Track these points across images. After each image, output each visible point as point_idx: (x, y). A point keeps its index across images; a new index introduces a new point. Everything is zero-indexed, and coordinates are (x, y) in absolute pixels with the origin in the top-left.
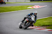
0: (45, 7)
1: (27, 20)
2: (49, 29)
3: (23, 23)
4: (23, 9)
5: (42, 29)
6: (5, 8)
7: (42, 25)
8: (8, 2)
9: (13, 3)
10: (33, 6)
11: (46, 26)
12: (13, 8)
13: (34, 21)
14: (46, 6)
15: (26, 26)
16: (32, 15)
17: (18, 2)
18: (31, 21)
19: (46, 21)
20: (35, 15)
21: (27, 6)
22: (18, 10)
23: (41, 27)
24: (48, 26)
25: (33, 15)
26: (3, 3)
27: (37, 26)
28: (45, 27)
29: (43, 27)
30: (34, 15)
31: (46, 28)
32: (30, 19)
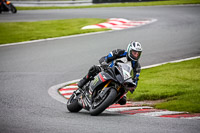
0: (149, 25)
1: (101, 77)
2: (164, 109)
3: (87, 89)
4: (64, 32)
5: (139, 111)
10: (105, 21)
11: (154, 98)
12: (26, 27)
13: (131, 81)
14: (154, 20)
18: (118, 83)
19: (154, 81)
20: (134, 59)
23: (134, 103)
24: (163, 97)
26: (6, 10)
28: (151, 103)
29: (142, 103)
30: (129, 60)
31: (154, 107)
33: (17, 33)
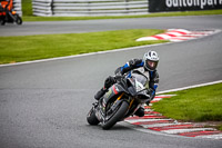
3: (102, 102)
5: (201, 133)
6: (40, 42)
7: (200, 114)
8: (57, 15)
9: (77, 19)
10: (163, 32)
11: (218, 118)
12: (75, 39)
15: (109, 114)
16: (139, 69)
17: (95, 15)
18: (130, 95)
19: (218, 99)
21: (137, 30)
22: (97, 48)
23: (195, 124)
25: (141, 69)
27: (179, 120)
29: (204, 124)
30: (146, 70)
31: (218, 128)
32: (129, 84)
33: (65, 45)
